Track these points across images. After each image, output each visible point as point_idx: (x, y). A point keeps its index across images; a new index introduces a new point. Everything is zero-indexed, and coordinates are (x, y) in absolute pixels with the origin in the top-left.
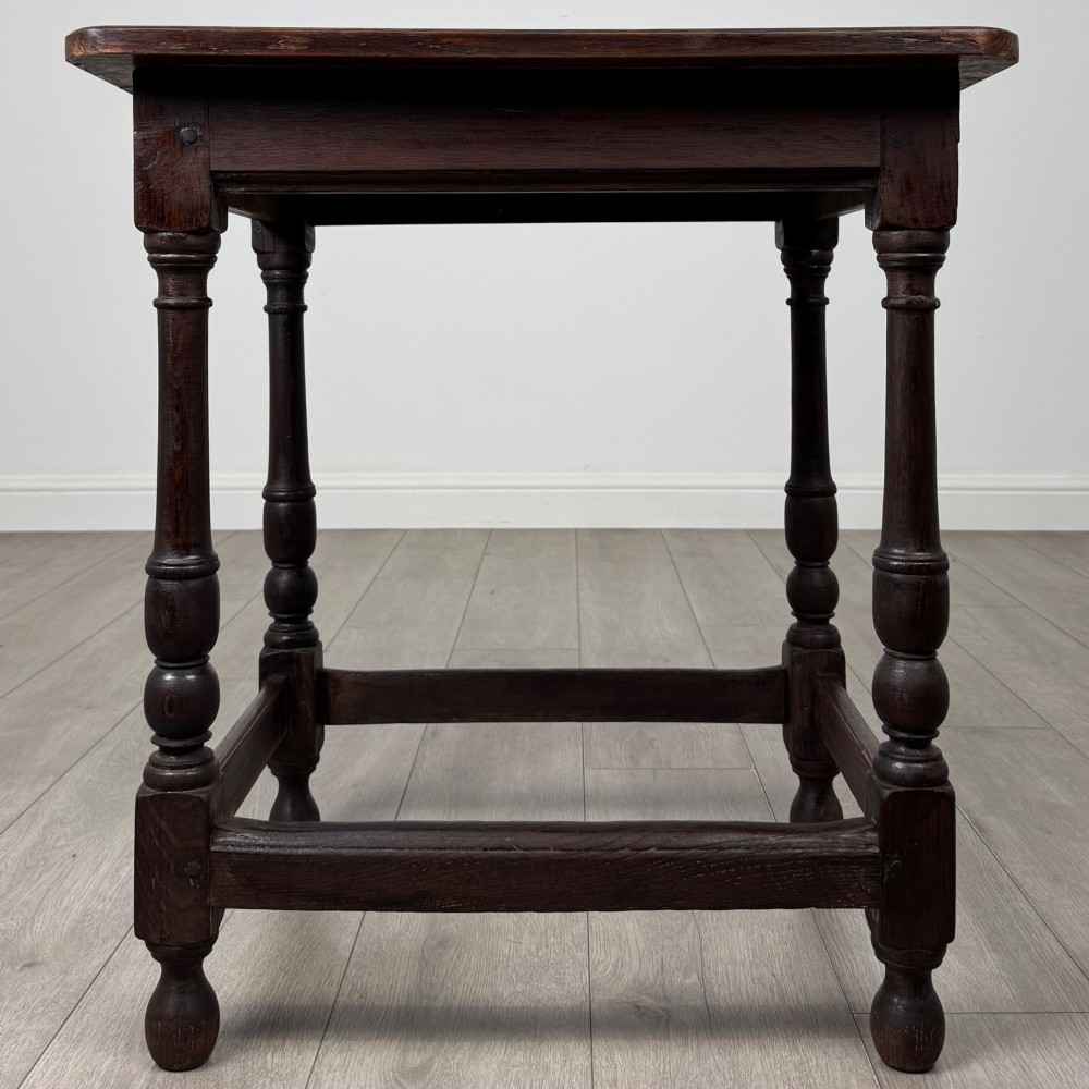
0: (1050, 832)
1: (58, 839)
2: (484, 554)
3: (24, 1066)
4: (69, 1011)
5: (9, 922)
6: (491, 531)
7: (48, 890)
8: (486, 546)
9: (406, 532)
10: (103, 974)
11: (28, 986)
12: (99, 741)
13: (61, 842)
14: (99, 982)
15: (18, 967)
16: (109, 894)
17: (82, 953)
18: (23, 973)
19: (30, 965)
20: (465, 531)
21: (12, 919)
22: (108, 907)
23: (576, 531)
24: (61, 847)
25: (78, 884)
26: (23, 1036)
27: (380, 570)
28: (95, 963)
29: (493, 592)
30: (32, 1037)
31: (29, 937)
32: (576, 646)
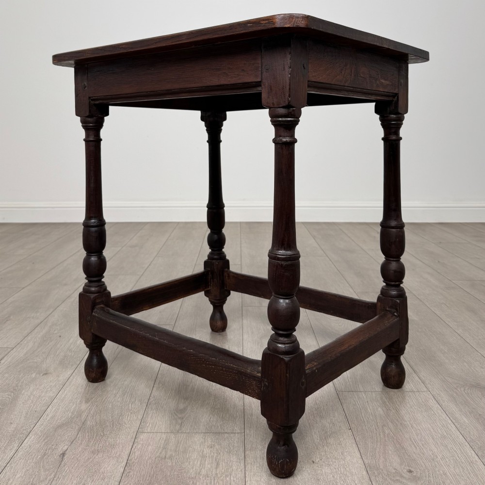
1: (55, 331)
3: (45, 408)
4: (60, 389)
5: (38, 359)
7: (52, 348)
9: (178, 223)
10: (71, 377)
11: (45, 381)
12: (69, 297)
13: (56, 332)
14: (70, 380)
15: (41, 375)
16: (73, 350)
17: (64, 370)
18: (43, 377)
19: (46, 374)
20: (200, 222)
21: (39, 358)
22: (73, 354)
23: (240, 223)
24: (56, 334)
25: (62, 346)
26: (44, 398)
28: (69, 373)
30: (47, 398)
31: (45, 364)
32: (240, 263)
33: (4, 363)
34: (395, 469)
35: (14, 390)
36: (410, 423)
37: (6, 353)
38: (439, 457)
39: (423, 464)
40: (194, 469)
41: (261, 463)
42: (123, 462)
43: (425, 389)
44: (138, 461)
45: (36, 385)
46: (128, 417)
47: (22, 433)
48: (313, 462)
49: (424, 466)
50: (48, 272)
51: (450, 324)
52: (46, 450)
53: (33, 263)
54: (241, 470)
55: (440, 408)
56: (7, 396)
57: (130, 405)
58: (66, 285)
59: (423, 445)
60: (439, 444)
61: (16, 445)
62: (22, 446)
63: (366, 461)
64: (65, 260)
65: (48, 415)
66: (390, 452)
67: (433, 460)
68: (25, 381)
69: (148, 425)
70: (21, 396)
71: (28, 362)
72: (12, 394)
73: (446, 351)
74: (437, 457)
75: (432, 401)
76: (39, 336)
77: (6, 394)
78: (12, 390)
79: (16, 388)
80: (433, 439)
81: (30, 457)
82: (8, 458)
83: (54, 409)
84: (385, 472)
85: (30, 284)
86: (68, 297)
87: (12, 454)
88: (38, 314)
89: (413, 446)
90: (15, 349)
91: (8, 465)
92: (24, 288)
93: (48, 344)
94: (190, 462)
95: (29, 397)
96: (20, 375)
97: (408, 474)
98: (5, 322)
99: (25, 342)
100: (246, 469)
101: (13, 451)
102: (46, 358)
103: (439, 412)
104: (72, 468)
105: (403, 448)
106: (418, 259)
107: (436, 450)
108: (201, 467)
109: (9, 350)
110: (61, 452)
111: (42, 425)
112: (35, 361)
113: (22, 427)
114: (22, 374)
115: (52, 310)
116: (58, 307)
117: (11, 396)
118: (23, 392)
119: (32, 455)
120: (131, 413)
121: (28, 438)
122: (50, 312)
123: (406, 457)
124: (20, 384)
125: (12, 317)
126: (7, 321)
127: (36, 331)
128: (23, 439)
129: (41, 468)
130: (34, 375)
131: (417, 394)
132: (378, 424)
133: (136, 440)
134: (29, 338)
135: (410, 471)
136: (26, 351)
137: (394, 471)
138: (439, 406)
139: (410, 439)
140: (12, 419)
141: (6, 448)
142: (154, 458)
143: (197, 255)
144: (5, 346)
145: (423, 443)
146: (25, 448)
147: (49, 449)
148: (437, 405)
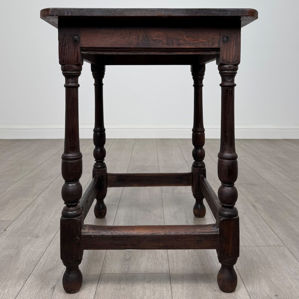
0: (270, 207)
1: (40, 209)
2: (134, 144)
3: (39, 259)
4: (47, 247)
5: (31, 228)
6: (135, 139)
7: (39, 221)
8: (135, 142)
9: (115, 139)
10: (54, 239)
11: (37, 242)
14: (53, 241)
15: (34, 238)
16: (53, 221)
17: (48, 234)
18: (35, 239)
19: (37, 237)
22: (53, 224)
23: (156, 139)
24: (41, 211)
25: (46, 219)
26: (37, 252)
27: (110, 148)
28: (52, 236)
29: (137, 153)
30: (39, 252)
31: (36, 231)
32: (158, 165)
33: (8, 230)
34: (267, 294)
35: (17, 247)
36: (274, 266)
37: (9, 224)
38: (294, 287)
39: (284, 291)
40: (139, 296)
41: (182, 292)
42: (93, 292)
43: (283, 244)
44: (103, 292)
45: (31, 244)
46: (93, 264)
47: (25, 275)
48: (215, 291)
49: (285, 292)
50: (31, 171)
51: (295, 204)
52: (42, 285)
53: (21, 166)
54: (170, 296)
55: (293, 256)
56: (13, 251)
57: (94, 256)
58: (44, 180)
59: (283, 279)
60: (294, 278)
61: (22, 283)
62: (26, 283)
63: (249, 290)
64: (42, 164)
65: (41, 263)
66: (263, 284)
67: (290, 288)
68: (23, 242)
69: (107, 269)
70: (22, 251)
71: (25, 230)
72: (16, 250)
73: (294, 220)
74: (293, 287)
75: (287, 252)
76: (30, 213)
77: (13, 250)
78: (16, 247)
79: (19, 246)
80: (289, 275)
81: (32, 290)
82: (18, 290)
83: (44, 260)
84: (261, 296)
85: (20, 179)
86: (47, 187)
87: (20, 288)
88: (28, 199)
89: (277, 280)
90: (14, 221)
91: (18, 295)
92: (16, 182)
93: (37, 218)
94: (136, 292)
95: (28, 252)
96: (20, 238)
97: (275, 297)
98: (6, 204)
99: (21, 217)
100: (173, 295)
101: (21, 286)
102: (36, 227)
103: (292, 258)
104: (61, 296)
105: (271, 281)
106: (272, 162)
107: (292, 282)
108: (144, 295)
109: (11, 222)
110: (52, 287)
111: (38, 269)
112: (29, 229)
113: (25, 271)
114: (21, 238)
115: (37, 196)
116: (41, 194)
117: (15, 251)
118: (23, 249)
119: (33, 289)
120: (95, 262)
121: (30, 278)
122: (36, 197)
123: (274, 287)
124: (20, 244)
125: (10, 201)
126: (7, 203)
127: (27, 209)
128: (27, 279)
129: (40, 297)
130: (29, 238)
131: (278, 247)
132: (255, 266)
133: (100, 279)
134: (24, 214)
135: (277, 296)
136: (22, 223)
137: (266, 295)
138: (292, 255)
139: (275, 275)
140: (18, 266)
141: (15, 284)
142: (113, 290)
143: (129, 160)
144: (8, 219)
145: (283, 278)
146: (29, 284)
147: (44, 285)
148: (291, 254)
